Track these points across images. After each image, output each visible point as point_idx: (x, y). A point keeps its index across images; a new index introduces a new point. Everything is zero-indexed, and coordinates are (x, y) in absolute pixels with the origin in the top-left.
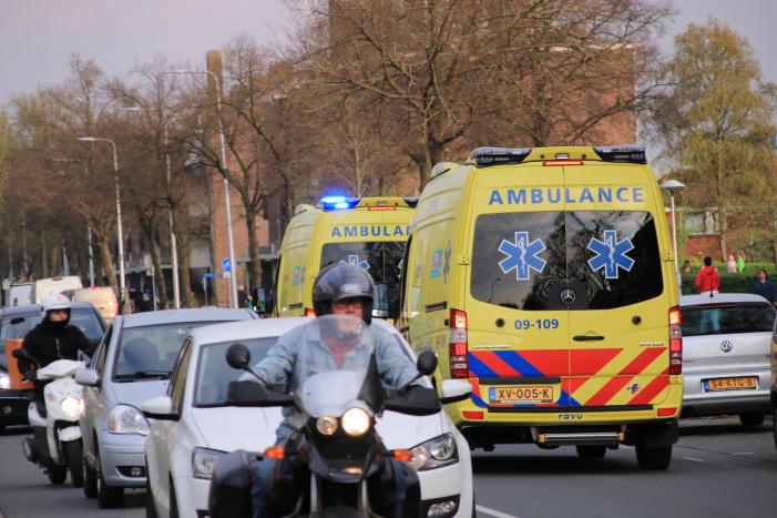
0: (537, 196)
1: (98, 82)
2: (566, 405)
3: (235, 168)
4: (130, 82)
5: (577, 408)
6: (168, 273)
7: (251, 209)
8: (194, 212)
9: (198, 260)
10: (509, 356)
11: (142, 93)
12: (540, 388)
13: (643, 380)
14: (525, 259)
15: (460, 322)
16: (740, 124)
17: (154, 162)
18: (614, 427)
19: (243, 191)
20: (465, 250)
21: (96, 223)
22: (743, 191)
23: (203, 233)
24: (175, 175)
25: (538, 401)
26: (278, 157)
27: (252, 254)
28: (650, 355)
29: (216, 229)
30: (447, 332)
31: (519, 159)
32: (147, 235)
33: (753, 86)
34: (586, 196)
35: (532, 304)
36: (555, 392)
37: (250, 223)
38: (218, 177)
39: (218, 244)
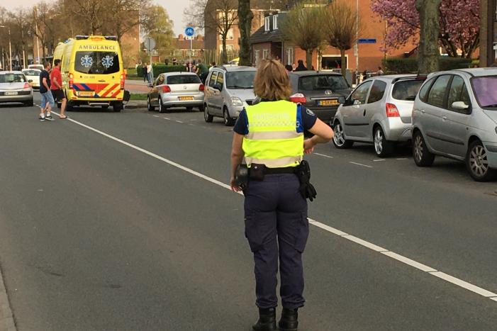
0: (90, 48)
1: (6, 12)
2: (96, 96)
3: (40, 34)
4: (13, 12)
5: (98, 97)
6: (22, 60)
7: (44, 45)
8: (29, 46)
9: (30, 57)
10: (83, 85)
11: (16, 15)
12: (90, 92)
13: (114, 91)
14: (88, 62)
15: (71, 76)
16: (164, 29)
17: (19, 32)
18: (107, 102)
19: (42, 40)
20: (73, 60)
21: (4, 48)
22: (164, 46)
23: (31, 51)
24: (24, 35)
25: (89, 95)
26: (51, 32)
27: (44, 56)
28: (116, 85)
29: (34, 49)
30: (68, 78)
31: (86, 38)
32: (17, 51)
33: (167, 20)
34: (102, 48)
35: (90, 72)
36: (94, 94)
37: (43, 49)
38: (35, 37)
39: (35, 54)
